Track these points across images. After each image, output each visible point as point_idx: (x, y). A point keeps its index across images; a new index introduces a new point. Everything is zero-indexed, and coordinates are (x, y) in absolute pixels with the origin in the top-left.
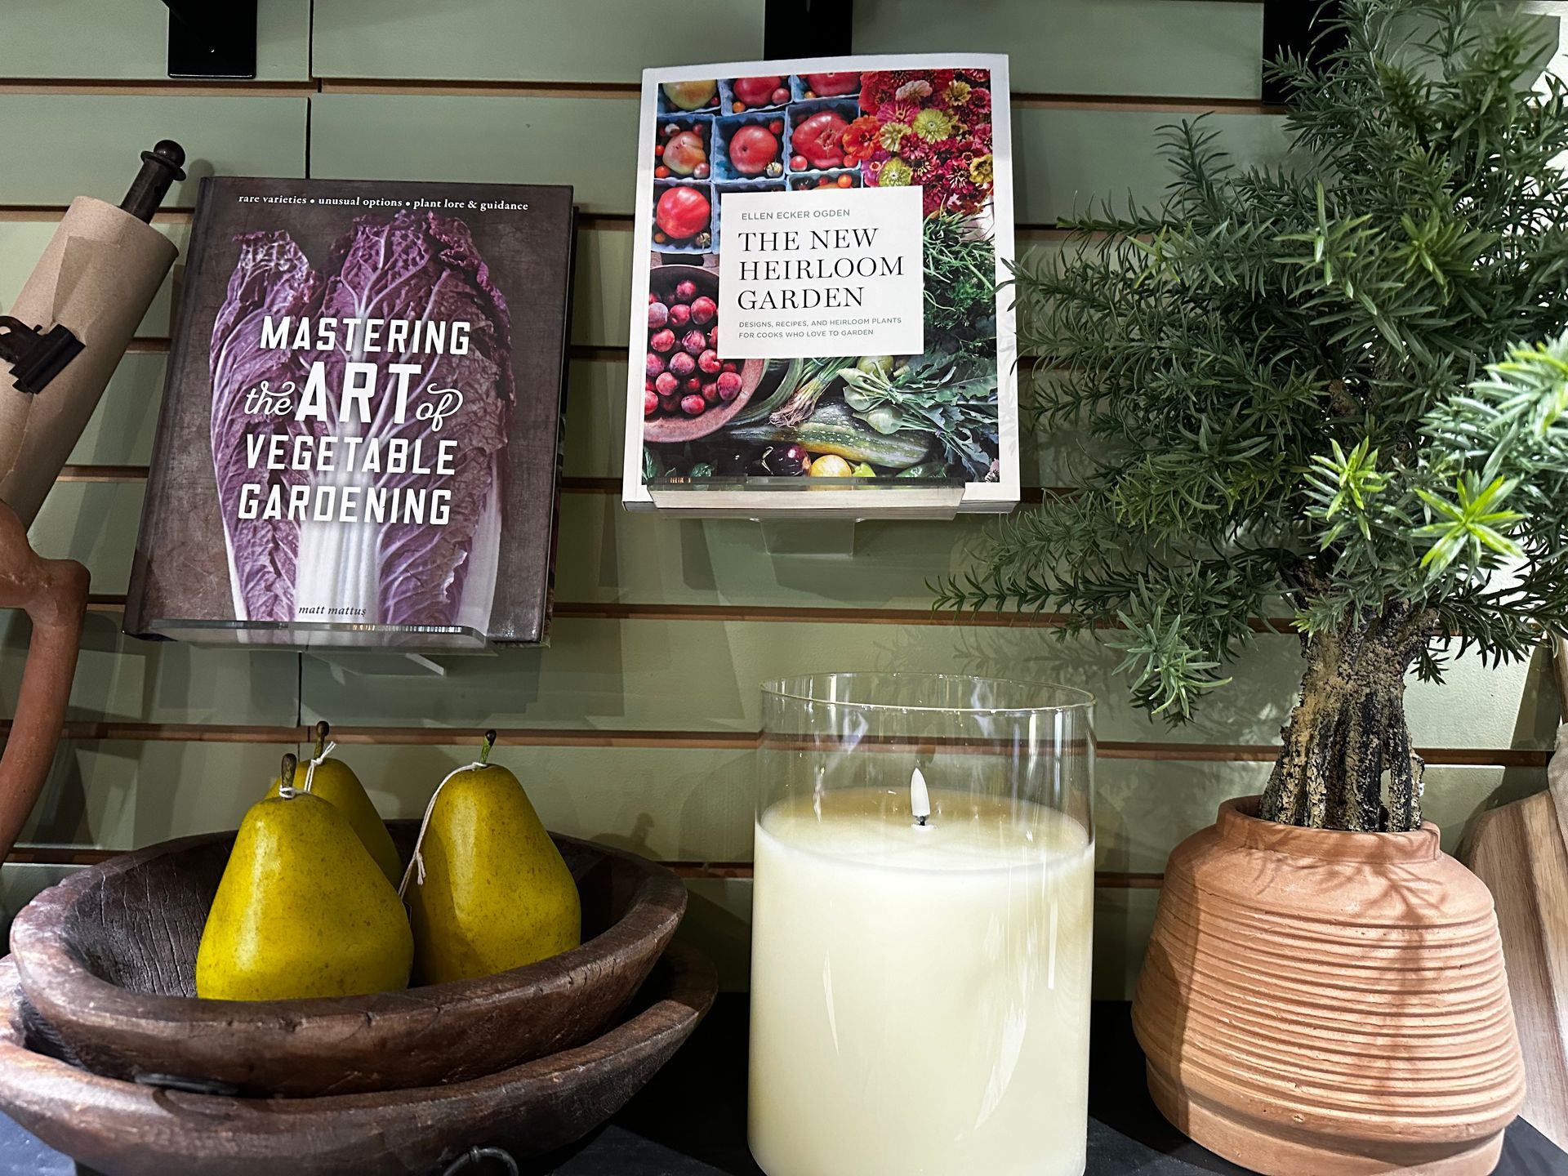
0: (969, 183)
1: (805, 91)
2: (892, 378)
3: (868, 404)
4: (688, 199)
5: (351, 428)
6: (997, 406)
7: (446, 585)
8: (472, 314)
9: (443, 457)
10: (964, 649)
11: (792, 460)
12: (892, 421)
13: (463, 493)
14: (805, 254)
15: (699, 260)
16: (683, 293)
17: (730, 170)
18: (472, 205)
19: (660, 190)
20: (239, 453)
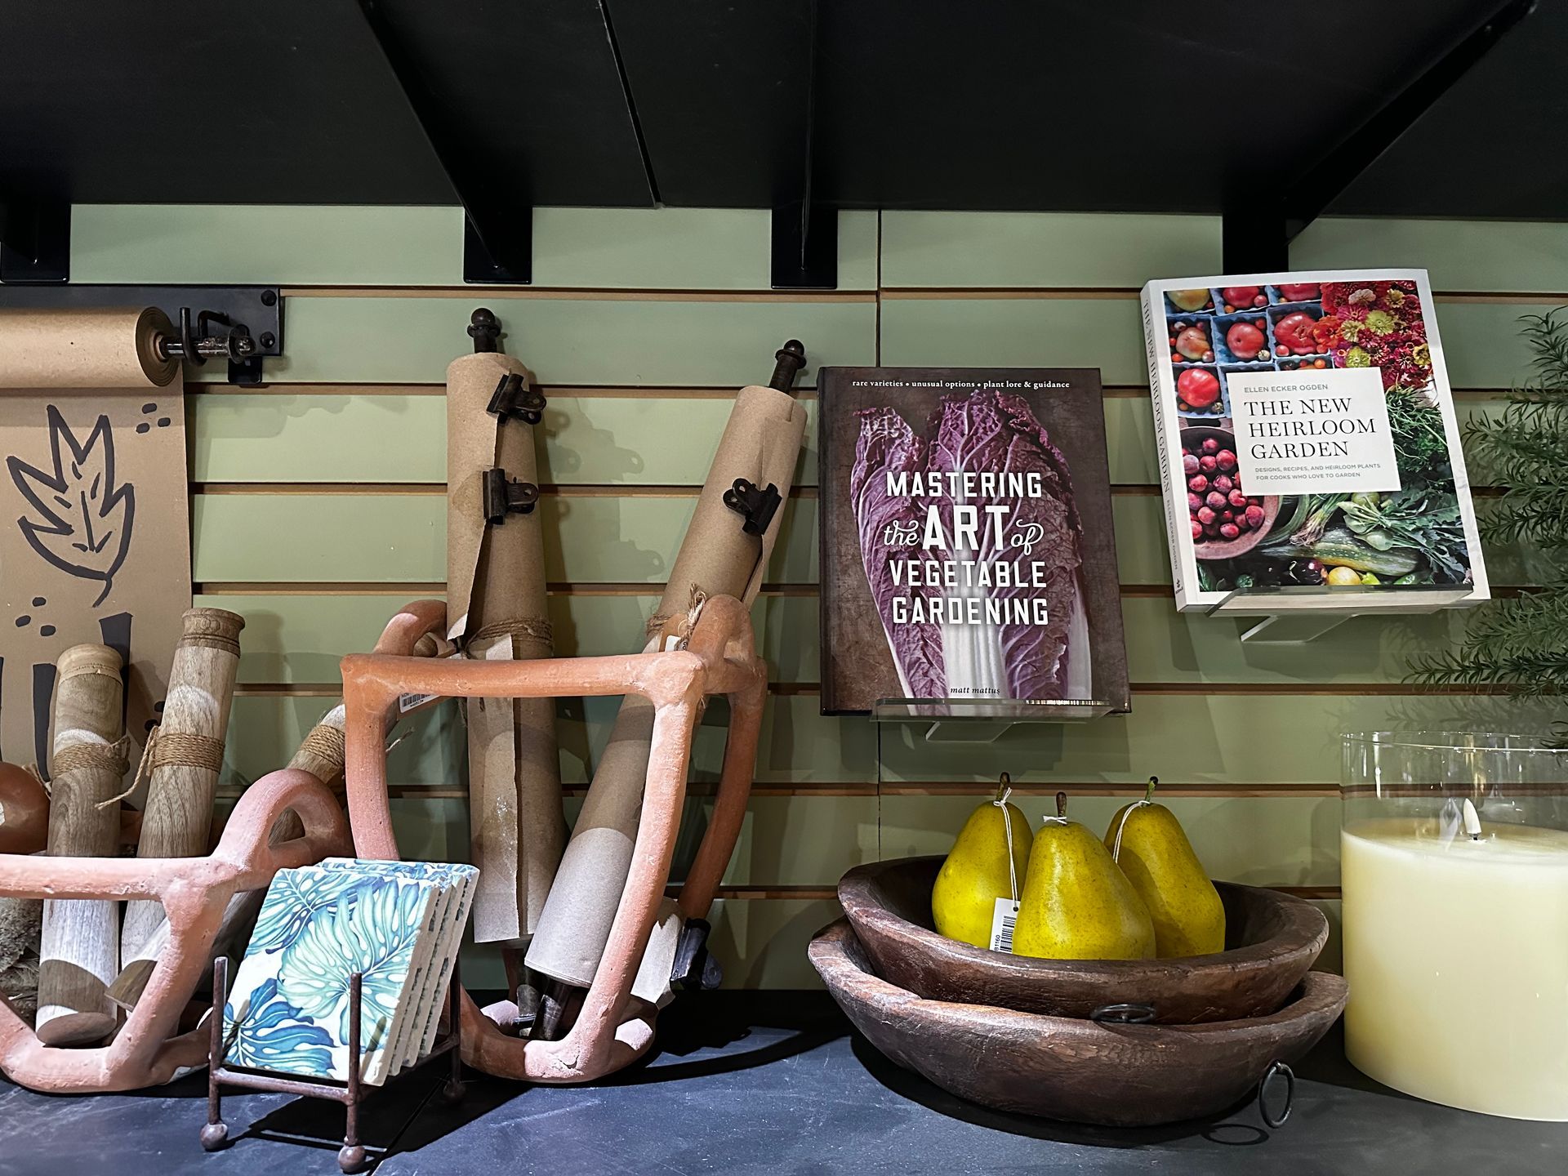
0: (1414, 365)
1: (1279, 297)
2: (1380, 509)
3: (1365, 528)
4: (1200, 378)
5: (965, 554)
6: (1462, 529)
7: (1055, 670)
8: (1040, 466)
9: (1036, 575)
10: (1394, 714)
11: (1313, 571)
12: (1386, 541)
13: (1055, 601)
14: (1297, 417)
15: (1217, 423)
16: (1208, 447)
17: (1230, 356)
18: (1027, 385)
19: (1178, 372)
20: (885, 575)
